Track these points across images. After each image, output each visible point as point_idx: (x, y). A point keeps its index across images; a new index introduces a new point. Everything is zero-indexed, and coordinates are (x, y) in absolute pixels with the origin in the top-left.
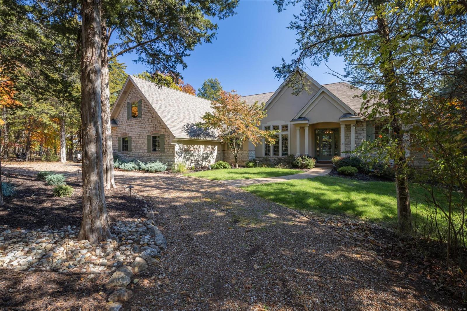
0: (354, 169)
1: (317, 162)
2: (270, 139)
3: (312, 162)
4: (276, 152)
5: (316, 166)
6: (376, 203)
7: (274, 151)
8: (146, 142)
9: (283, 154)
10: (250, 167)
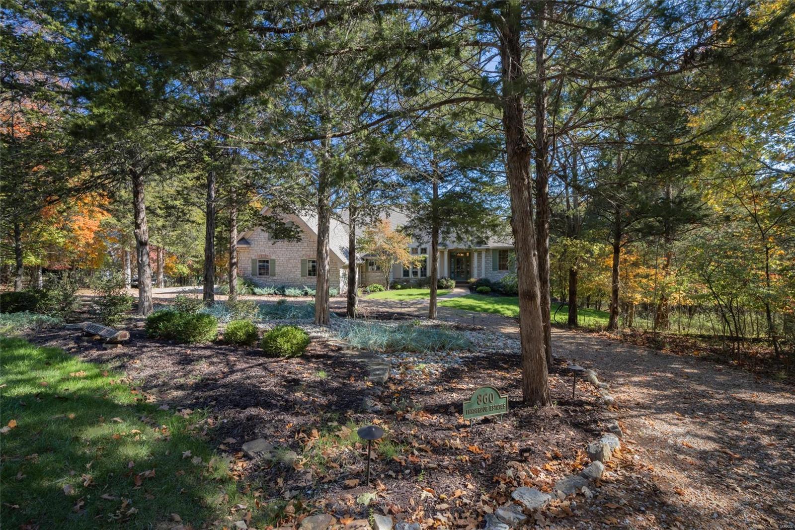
0: (488, 289)
1: (457, 283)
2: (416, 263)
3: (453, 283)
4: (415, 273)
5: (456, 287)
6: (508, 309)
7: (422, 272)
8: (300, 266)
9: (422, 276)
10: (398, 289)
